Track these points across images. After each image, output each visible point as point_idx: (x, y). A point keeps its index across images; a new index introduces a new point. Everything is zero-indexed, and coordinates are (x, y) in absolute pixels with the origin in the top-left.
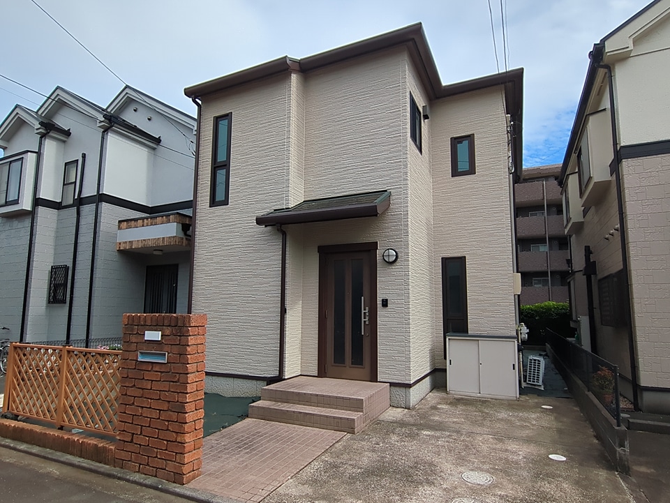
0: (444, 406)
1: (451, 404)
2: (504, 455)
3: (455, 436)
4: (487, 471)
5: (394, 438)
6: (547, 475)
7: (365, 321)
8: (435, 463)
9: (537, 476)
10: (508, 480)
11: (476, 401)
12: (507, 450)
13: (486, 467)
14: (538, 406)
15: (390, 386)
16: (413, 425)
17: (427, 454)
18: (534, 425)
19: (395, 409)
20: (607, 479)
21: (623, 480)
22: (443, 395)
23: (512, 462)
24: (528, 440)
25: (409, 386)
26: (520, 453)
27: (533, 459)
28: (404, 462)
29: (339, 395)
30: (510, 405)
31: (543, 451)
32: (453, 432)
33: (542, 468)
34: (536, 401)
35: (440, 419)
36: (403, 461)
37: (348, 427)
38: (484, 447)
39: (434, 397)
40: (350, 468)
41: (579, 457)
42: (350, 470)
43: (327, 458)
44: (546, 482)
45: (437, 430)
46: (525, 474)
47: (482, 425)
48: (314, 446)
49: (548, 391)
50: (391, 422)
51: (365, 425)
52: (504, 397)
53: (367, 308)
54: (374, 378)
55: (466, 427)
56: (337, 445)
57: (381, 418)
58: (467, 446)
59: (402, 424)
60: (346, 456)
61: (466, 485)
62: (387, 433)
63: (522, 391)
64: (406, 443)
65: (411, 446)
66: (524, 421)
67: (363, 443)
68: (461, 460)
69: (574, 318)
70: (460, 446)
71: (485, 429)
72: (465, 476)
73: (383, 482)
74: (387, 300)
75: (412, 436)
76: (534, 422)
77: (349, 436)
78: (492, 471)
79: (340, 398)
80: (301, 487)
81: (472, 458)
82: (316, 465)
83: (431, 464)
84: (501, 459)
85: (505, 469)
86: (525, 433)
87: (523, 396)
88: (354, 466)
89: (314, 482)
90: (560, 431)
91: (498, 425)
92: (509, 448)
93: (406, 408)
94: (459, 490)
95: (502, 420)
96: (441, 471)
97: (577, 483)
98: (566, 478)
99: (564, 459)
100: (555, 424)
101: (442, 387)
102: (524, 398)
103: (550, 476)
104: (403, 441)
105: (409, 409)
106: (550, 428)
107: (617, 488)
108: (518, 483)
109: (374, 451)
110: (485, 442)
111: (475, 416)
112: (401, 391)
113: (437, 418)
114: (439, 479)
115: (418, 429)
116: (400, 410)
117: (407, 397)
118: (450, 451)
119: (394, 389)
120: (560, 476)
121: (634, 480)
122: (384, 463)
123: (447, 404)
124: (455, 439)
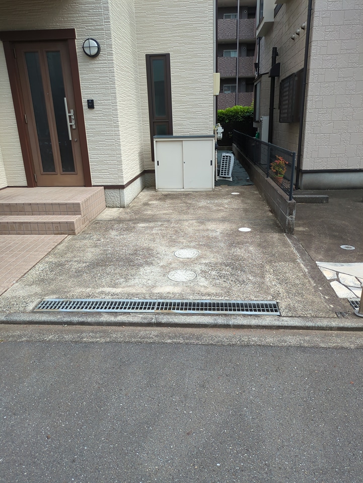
0: (154, 202)
1: (160, 199)
2: (205, 234)
3: (166, 224)
4: (194, 247)
5: (113, 233)
6: (238, 243)
7: (71, 126)
8: (152, 248)
9: (231, 245)
10: (210, 251)
11: (181, 195)
12: (208, 230)
13: (193, 244)
14: (228, 193)
15: (104, 189)
16: (129, 221)
17: (144, 242)
18: (226, 208)
19: (111, 209)
20: (279, 239)
21: (289, 238)
22: (152, 192)
23: (212, 238)
24: (224, 220)
25: (122, 187)
26: (218, 230)
27: (227, 234)
28: (126, 251)
29: (54, 202)
30: (208, 195)
31: (234, 226)
32: (164, 221)
33: (234, 239)
34: (227, 189)
35: (152, 213)
36: (124, 251)
37: (69, 229)
38: (190, 230)
39: (146, 195)
40: (75, 264)
41: (260, 227)
42: (76, 266)
43: (51, 259)
44: (238, 249)
45: (150, 222)
46: (222, 245)
47: (187, 213)
48: (36, 251)
49: (236, 181)
50: (109, 221)
51: (84, 226)
52: (202, 190)
53: (72, 111)
54: (87, 183)
55: (175, 216)
56: (59, 247)
57: (99, 218)
58: (176, 231)
59: (119, 221)
60: (69, 255)
61: (178, 260)
62: (107, 230)
63: (217, 183)
64: (125, 236)
65: (130, 237)
66: (219, 206)
67: (85, 241)
68: (173, 242)
69: (257, 119)
70: (171, 231)
71: (190, 216)
72: (177, 254)
73: (108, 270)
74: (92, 101)
75: (129, 230)
76: (226, 206)
77: (70, 237)
78: (198, 247)
79: (56, 204)
80: (28, 288)
81: (181, 239)
82: (41, 266)
83: (148, 249)
84: (203, 237)
85: (208, 243)
86: (221, 214)
87: (217, 187)
88: (79, 262)
89: (41, 281)
90: (246, 211)
91: (200, 212)
92: (209, 228)
93: (121, 207)
94: (173, 265)
95: (202, 207)
96: (158, 253)
97: (259, 245)
98: (252, 243)
99: (249, 230)
100: (242, 206)
101: (152, 186)
102: (218, 188)
103: (239, 244)
104: (122, 235)
105: (124, 207)
106: (238, 209)
107: (285, 244)
108: (218, 252)
109: (96, 246)
110: (190, 226)
111: (181, 207)
112: (114, 193)
113: (149, 212)
114: (156, 259)
115: (134, 223)
116: (115, 209)
117: (121, 197)
118: (163, 237)
119: (109, 191)
120: (247, 242)
121: (295, 237)
122: (107, 255)
123: (156, 200)
124: (166, 227)
